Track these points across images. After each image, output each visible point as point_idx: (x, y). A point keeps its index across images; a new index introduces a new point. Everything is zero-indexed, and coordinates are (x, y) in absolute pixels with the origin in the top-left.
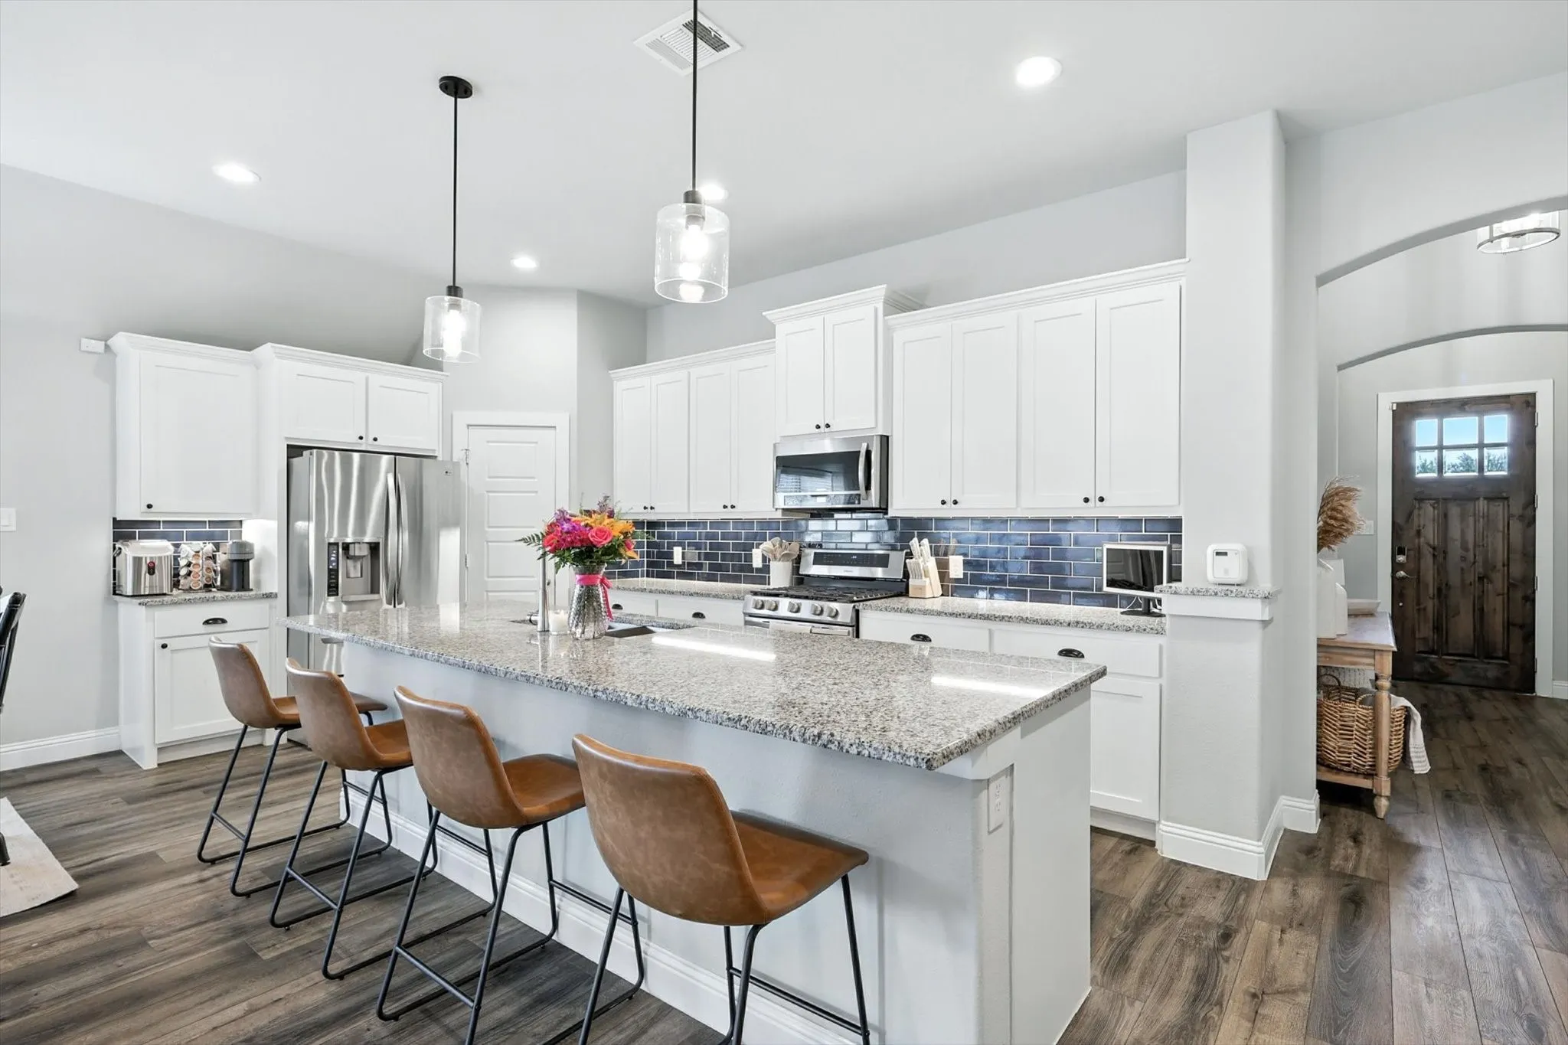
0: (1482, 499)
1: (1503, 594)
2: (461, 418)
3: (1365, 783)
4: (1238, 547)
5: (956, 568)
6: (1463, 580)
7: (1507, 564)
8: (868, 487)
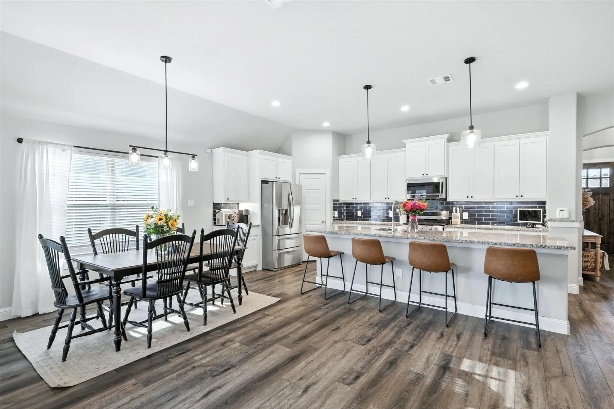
0: (601, 194)
1: (608, 224)
2: (298, 172)
3: (593, 273)
4: (567, 209)
5: (466, 216)
6: (594, 220)
7: (609, 214)
8: (442, 193)
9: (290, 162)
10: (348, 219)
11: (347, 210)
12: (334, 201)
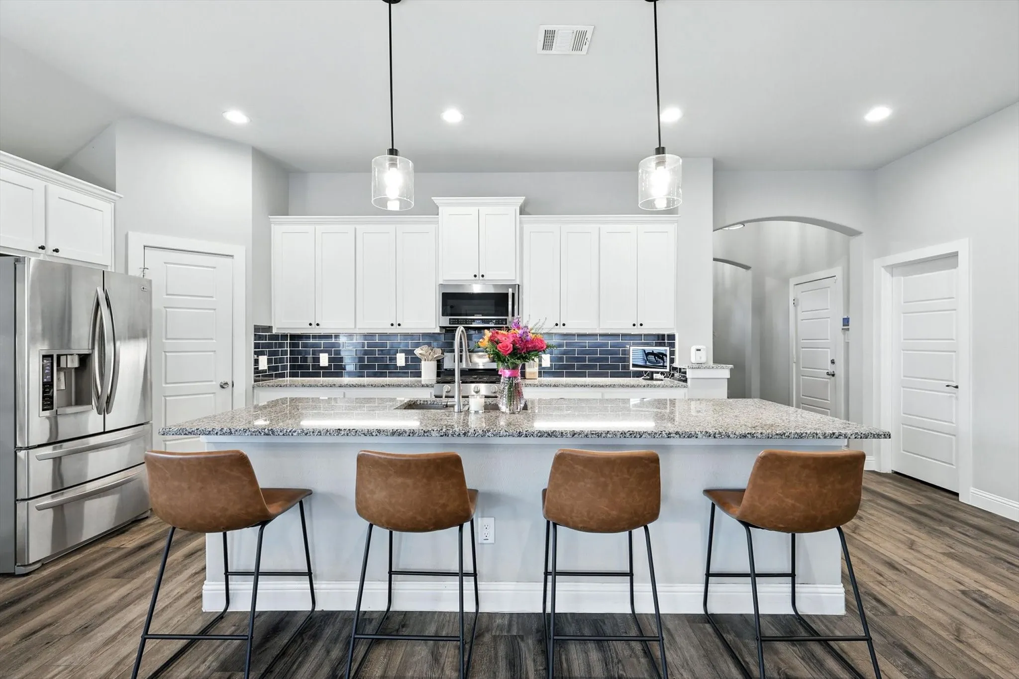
2: (136, 240)
4: (704, 347)
5: (547, 361)
8: (513, 315)
9: (108, 207)
10: (293, 375)
11: (292, 352)
12: (257, 329)
